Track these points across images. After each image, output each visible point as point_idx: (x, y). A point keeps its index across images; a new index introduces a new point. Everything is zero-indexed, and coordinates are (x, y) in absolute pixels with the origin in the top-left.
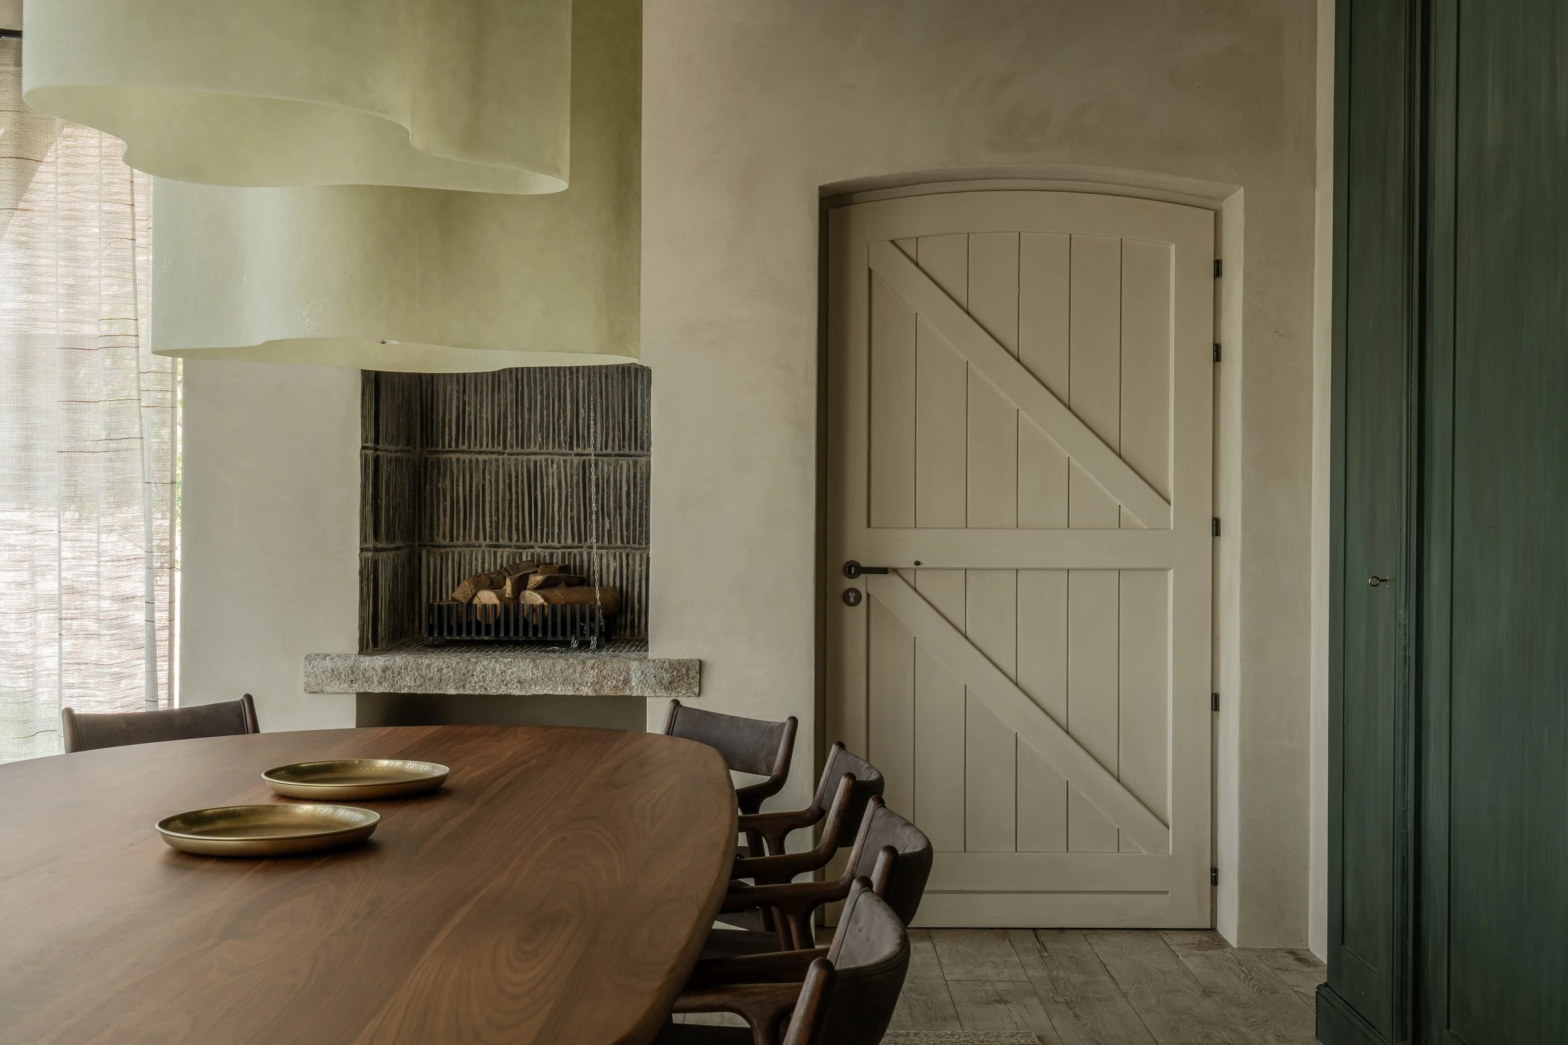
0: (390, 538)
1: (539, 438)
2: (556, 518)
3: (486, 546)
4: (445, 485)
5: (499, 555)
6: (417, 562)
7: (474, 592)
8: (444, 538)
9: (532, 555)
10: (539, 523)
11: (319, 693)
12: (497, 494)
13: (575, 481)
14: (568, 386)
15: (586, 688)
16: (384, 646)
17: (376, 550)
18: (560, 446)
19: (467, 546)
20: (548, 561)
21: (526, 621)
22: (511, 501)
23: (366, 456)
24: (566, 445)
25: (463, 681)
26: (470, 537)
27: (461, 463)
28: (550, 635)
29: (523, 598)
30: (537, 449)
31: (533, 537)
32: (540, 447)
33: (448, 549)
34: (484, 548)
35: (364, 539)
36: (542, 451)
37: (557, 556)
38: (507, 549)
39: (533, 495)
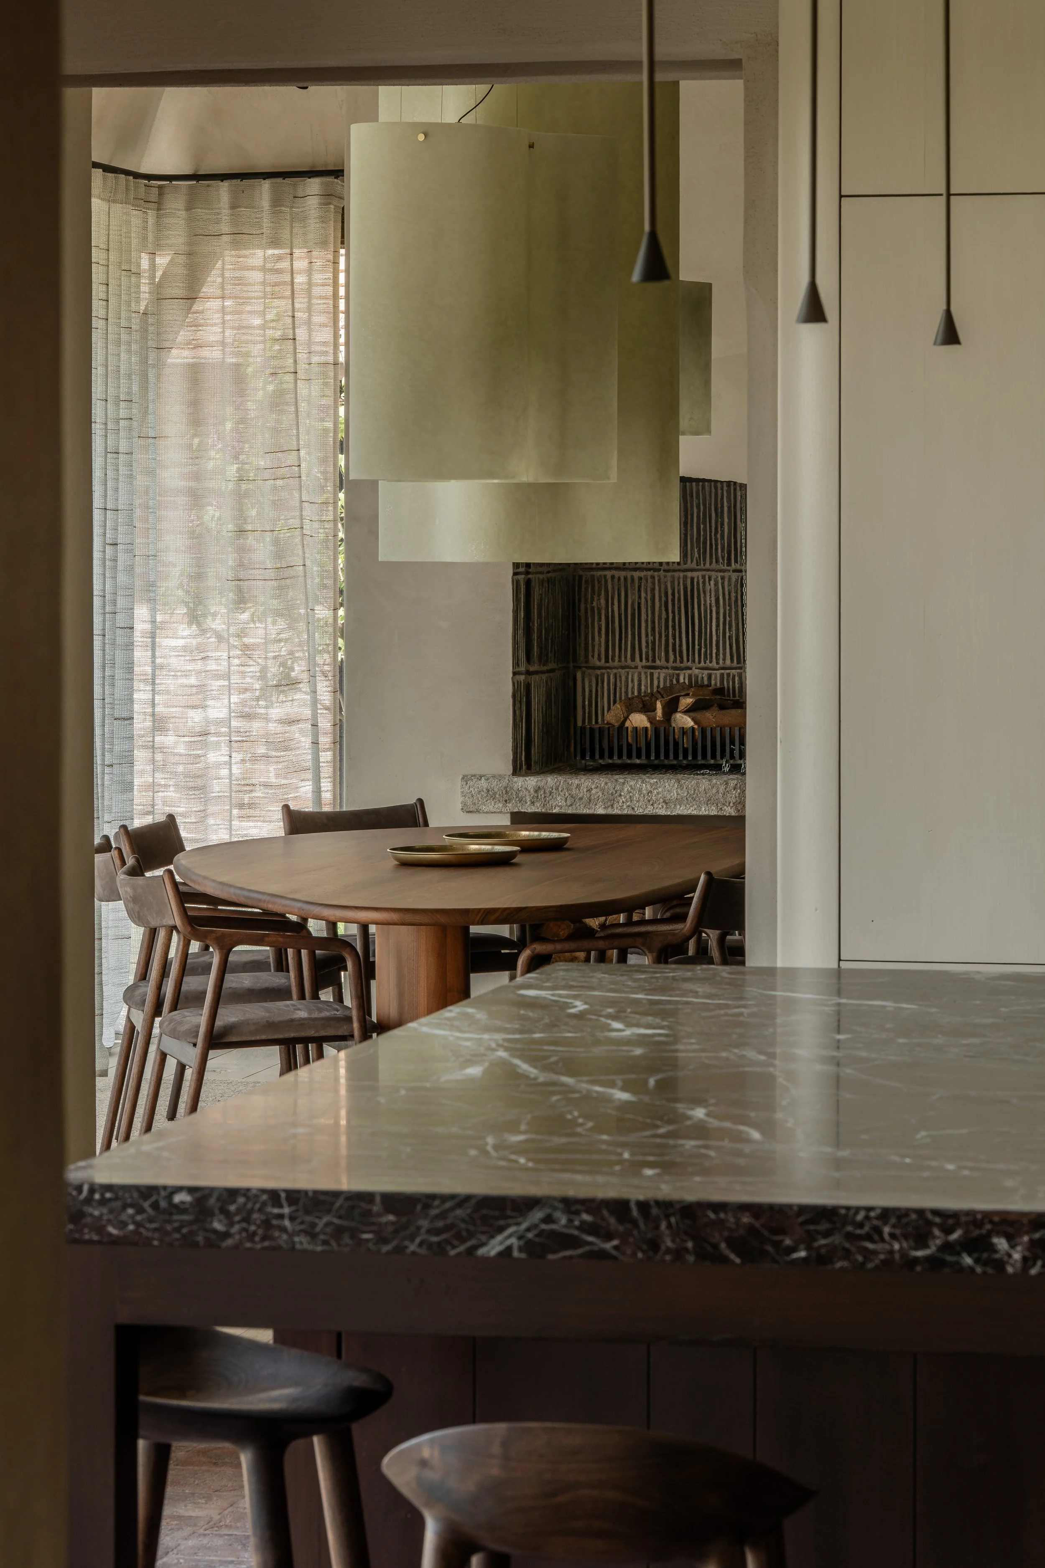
0: (543, 659)
1: (696, 553)
2: (714, 638)
3: (642, 667)
4: (600, 604)
5: (656, 676)
6: (571, 683)
7: (626, 714)
8: (600, 660)
9: (690, 676)
10: (696, 642)
11: (475, 812)
12: (653, 613)
13: (733, 599)
14: (725, 498)
15: (729, 808)
16: (538, 769)
17: (528, 673)
18: (717, 561)
19: (623, 668)
20: (706, 683)
21: (676, 744)
22: (667, 620)
23: (518, 581)
24: (724, 561)
25: (611, 801)
26: (626, 657)
27: (616, 580)
28: (700, 758)
29: (674, 720)
30: (694, 565)
31: (690, 658)
32: (697, 563)
33: (604, 671)
34: (640, 669)
35: (516, 662)
36: (699, 567)
37: (716, 677)
38: (664, 671)
39: (690, 613)
